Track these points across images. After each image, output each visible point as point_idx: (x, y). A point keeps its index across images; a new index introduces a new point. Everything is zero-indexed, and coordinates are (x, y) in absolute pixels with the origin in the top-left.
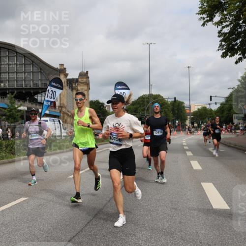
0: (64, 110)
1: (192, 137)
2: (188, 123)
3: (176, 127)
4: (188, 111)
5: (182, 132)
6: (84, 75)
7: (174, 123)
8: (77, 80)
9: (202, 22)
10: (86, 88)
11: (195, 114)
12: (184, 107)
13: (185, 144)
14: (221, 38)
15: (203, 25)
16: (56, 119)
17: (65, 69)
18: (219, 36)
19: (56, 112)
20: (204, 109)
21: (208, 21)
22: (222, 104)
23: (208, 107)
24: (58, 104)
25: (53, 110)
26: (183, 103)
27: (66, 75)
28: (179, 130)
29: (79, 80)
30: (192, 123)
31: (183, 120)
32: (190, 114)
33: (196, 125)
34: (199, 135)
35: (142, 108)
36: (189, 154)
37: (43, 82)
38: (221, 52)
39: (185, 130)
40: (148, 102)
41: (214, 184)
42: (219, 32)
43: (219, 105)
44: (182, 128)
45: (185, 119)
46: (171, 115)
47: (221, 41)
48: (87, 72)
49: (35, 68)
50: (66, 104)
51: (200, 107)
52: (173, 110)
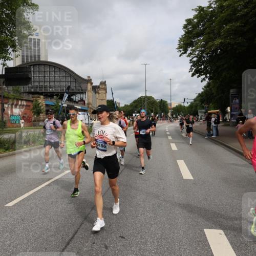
0: (90, 106)
1: (172, 124)
2: (169, 115)
3: (162, 117)
4: (170, 107)
5: (165, 121)
6: (103, 83)
7: (161, 115)
8: (99, 87)
9: (180, 53)
10: (104, 92)
11: (174, 109)
12: (167, 104)
13: (167, 130)
14: (192, 64)
15: (180, 56)
16: (86, 113)
17: (91, 79)
18: (190, 63)
19: (85, 107)
20: (180, 106)
21: (183, 53)
22: (191, 103)
23: (182, 104)
24: (86, 102)
25: (84, 106)
26: (166, 102)
27: (92, 84)
28: (163, 120)
29: (100, 87)
30: (172, 115)
31: (166, 113)
32: (171, 109)
33: (174, 116)
34: (176, 123)
35: (140, 105)
36: (170, 138)
37: (77, 88)
38: (191, 73)
39: (168, 119)
40: (144, 101)
41: (185, 161)
42: (191, 60)
43: (189, 104)
44: (165, 118)
45: (168, 112)
46: (159, 110)
47: (191, 66)
48: (105, 81)
49: (72, 79)
50: (91, 102)
51: (177, 105)
52: (160, 106)
